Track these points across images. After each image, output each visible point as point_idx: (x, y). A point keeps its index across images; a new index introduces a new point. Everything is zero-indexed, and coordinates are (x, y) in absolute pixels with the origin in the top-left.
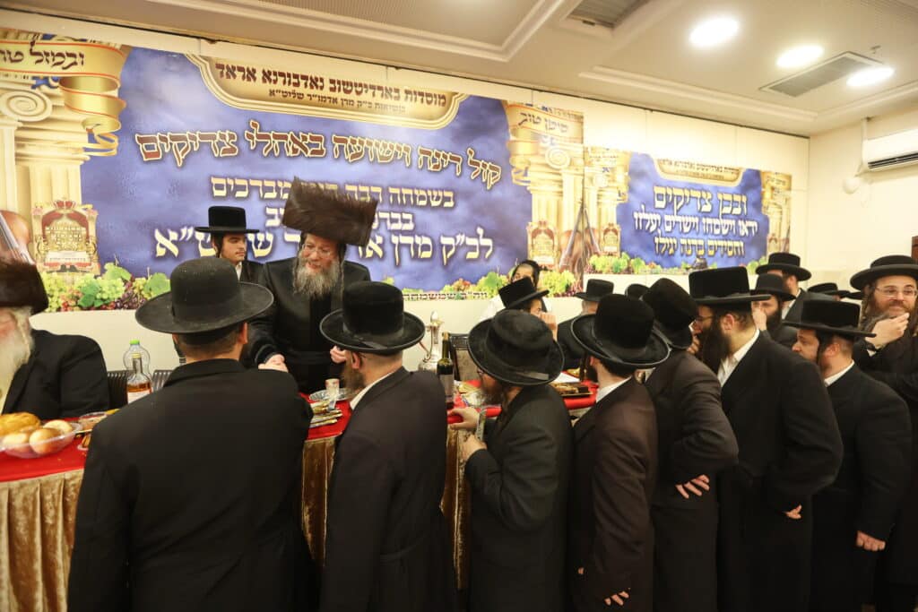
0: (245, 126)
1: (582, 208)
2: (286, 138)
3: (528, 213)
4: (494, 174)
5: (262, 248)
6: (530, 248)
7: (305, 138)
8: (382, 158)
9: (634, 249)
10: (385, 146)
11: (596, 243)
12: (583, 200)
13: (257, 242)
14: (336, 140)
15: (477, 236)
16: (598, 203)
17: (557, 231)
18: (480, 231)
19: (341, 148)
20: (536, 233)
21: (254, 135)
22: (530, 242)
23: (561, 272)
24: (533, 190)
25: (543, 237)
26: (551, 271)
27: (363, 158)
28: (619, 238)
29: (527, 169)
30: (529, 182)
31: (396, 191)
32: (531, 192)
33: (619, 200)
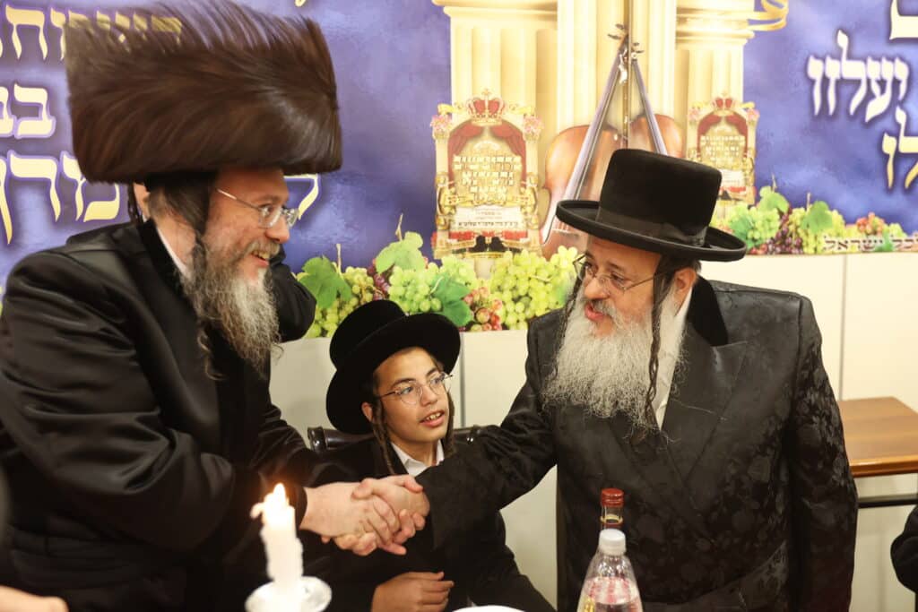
1: (624, 52)
3: (439, 78)
6: (442, 182)
9: (801, 177)
12: (626, 27)
16: (681, 36)
17: (537, 131)
20: (463, 136)
22: (441, 166)
23: (549, 252)
25: (485, 153)
26: (516, 251)
28: (752, 143)
32: (447, 10)
33: (752, 22)
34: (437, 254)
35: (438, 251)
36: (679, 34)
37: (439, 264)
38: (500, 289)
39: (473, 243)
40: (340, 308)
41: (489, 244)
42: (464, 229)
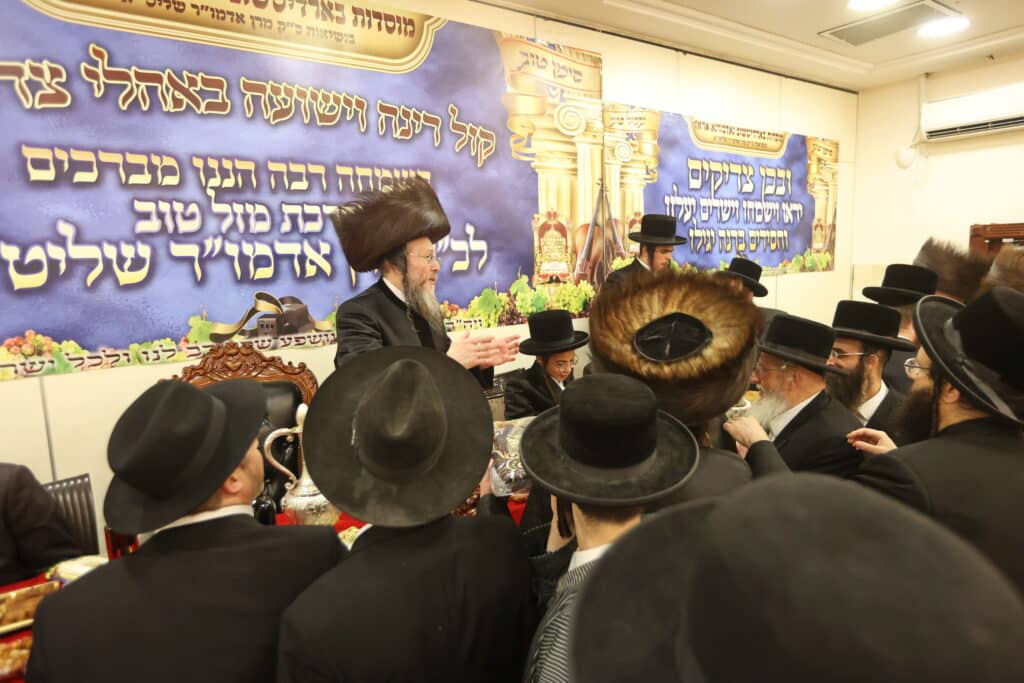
0: (80, 54)
1: (602, 191)
2: (159, 79)
3: (534, 201)
4: (487, 145)
5: (131, 269)
6: (537, 251)
7: (193, 82)
8: (323, 118)
10: (326, 98)
11: (619, 241)
12: (602, 180)
13: (121, 260)
14: (248, 87)
15: (466, 237)
17: (571, 226)
18: (470, 230)
19: (256, 99)
20: (545, 228)
21: (100, 71)
22: (536, 244)
23: (577, 283)
24: (539, 167)
25: (553, 235)
26: (565, 283)
27: (292, 118)
29: (530, 135)
30: (533, 155)
31: (348, 171)
32: (537, 170)
33: (646, 179)
34: (534, 285)
35: (534, 284)
36: (621, 184)
37: (535, 289)
38: (558, 301)
39: (548, 279)
40: (496, 313)
41: (555, 280)
42: (546, 273)
